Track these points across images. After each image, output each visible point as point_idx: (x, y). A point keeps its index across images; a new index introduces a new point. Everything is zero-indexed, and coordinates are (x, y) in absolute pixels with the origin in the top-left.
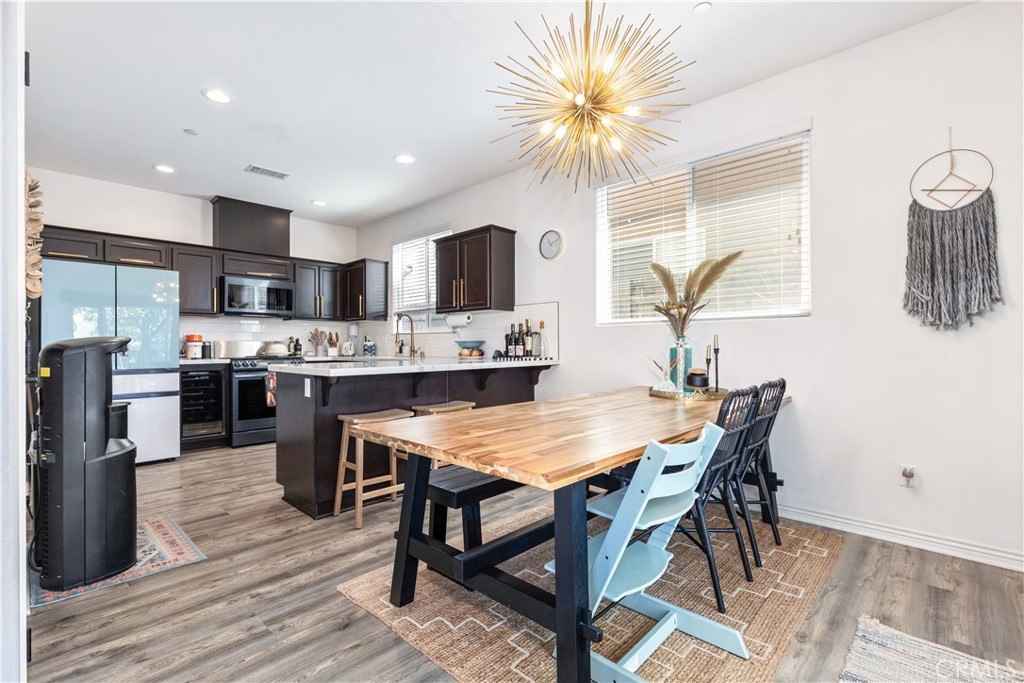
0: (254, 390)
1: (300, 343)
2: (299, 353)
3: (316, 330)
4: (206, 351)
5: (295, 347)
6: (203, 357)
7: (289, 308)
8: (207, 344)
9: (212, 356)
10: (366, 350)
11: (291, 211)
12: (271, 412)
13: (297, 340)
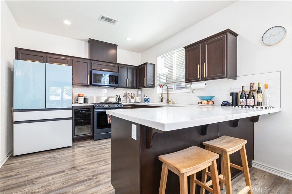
0: (103, 116)
1: (120, 97)
2: (120, 101)
3: (126, 92)
4: (86, 100)
5: (119, 98)
6: (85, 103)
7: (116, 83)
8: (86, 97)
9: (88, 102)
10: (145, 100)
11: (118, 45)
12: (109, 126)
13: (119, 96)
